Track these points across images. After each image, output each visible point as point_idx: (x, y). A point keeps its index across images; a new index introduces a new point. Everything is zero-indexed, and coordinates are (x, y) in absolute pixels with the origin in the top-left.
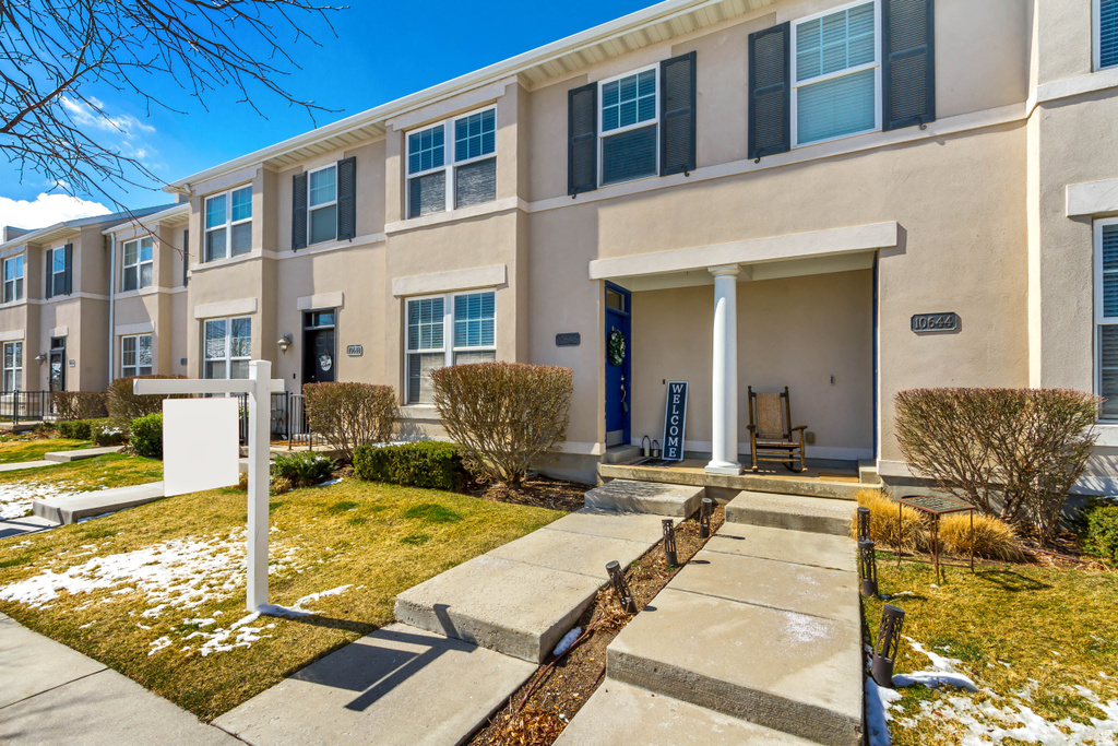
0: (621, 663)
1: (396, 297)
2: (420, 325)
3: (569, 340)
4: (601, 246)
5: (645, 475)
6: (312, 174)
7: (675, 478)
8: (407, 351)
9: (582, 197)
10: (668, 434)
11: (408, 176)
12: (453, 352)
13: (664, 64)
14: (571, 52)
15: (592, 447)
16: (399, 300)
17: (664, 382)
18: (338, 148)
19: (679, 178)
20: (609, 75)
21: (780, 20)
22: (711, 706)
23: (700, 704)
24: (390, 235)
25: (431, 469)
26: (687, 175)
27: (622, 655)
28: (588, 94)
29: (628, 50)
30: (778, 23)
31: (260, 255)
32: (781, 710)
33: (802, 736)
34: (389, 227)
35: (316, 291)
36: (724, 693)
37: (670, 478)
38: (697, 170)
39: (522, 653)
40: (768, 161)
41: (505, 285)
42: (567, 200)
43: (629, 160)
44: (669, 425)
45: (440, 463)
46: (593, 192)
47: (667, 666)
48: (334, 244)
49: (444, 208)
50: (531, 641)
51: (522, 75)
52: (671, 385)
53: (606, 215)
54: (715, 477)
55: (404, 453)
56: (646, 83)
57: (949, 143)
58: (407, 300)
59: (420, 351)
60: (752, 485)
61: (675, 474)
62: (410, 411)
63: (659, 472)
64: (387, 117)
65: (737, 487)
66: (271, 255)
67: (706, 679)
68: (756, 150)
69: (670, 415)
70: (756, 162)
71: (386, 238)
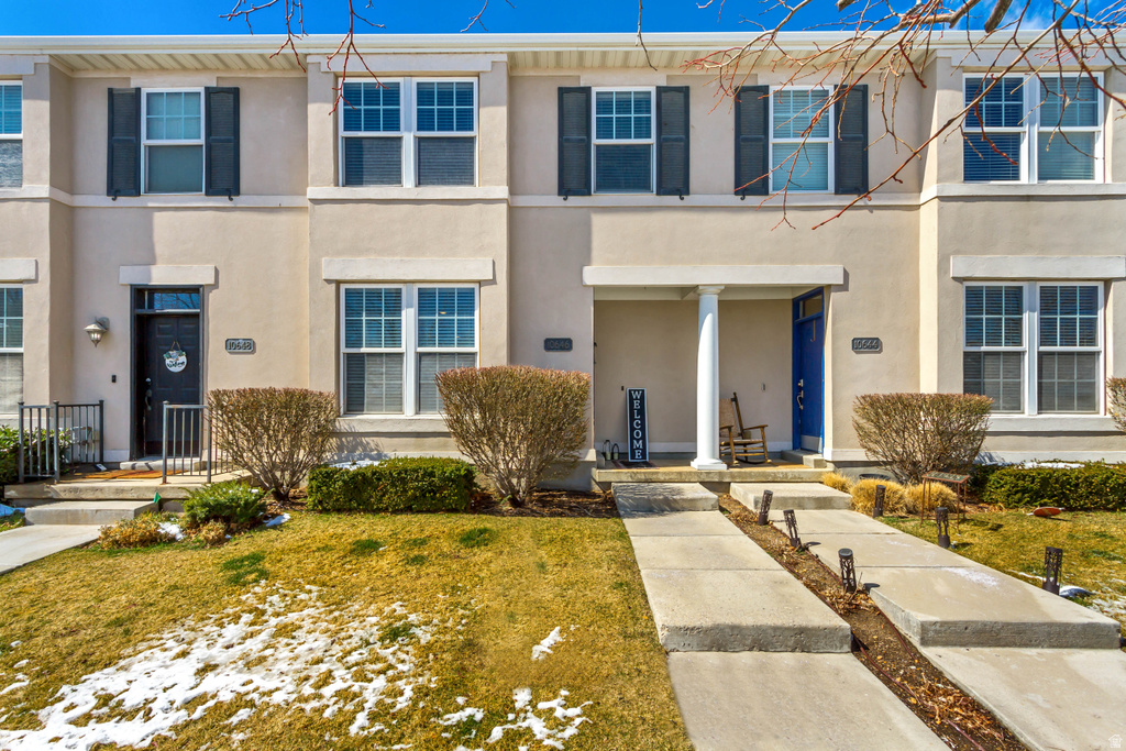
0: (935, 631)
1: (328, 281)
2: (364, 318)
3: (561, 345)
4: (595, 253)
5: (643, 477)
6: (149, 95)
7: (672, 477)
8: (344, 349)
9: (574, 201)
10: (632, 438)
11: (342, 133)
12: (417, 353)
13: (660, 90)
14: (575, 49)
15: (586, 454)
16: (334, 286)
17: (623, 389)
18: (206, 68)
19: (674, 200)
20: (605, 84)
21: (761, 83)
22: (1014, 645)
23: (1004, 646)
24: (315, 201)
25: (441, 489)
26: (682, 199)
27: (935, 623)
28: (582, 96)
29: (625, 66)
30: (759, 84)
31: (45, 194)
32: (1066, 632)
33: (1081, 647)
34: (313, 192)
35: (159, 259)
36: (1024, 632)
37: (667, 478)
38: (691, 196)
39: (832, 647)
40: (752, 200)
41: (493, 282)
42: (558, 201)
43: (623, 172)
44: (633, 429)
45: (453, 481)
46: (587, 197)
47: (976, 622)
48: (198, 199)
49: (399, 182)
50: (840, 634)
51: (512, 56)
52: (630, 391)
53: (599, 222)
54: (708, 473)
55: (399, 474)
56: (642, 102)
57: (877, 213)
58: (343, 287)
59: (364, 350)
60: (740, 477)
61: (672, 473)
62: (355, 424)
63: (657, 473)
64: (311, 51)
65: (727, 480)
66: (63, 197)
67: (1008, 624)
68: (742, 189)
69: (632, 419)
70: (742, 199)
71: (309, 204)
